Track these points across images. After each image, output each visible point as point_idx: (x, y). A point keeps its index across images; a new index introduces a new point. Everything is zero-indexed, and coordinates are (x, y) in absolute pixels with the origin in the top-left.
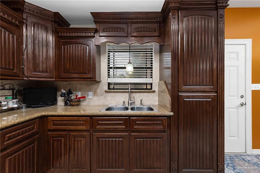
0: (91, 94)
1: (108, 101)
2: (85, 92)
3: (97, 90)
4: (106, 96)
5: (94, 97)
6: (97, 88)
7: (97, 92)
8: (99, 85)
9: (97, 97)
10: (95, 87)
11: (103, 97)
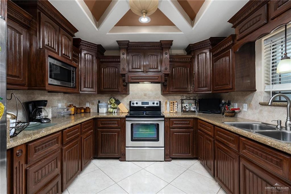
0: (245, 106)
1: (264, 117)
2: (241, 104)
3: (251, 101)
4: (261, 110)
5: (249, 110)
6: (252, 100)
7: (252, 104)
8: (254, 95)
9: (251, 110)
10: (250, 98)
11: (258, 111)
